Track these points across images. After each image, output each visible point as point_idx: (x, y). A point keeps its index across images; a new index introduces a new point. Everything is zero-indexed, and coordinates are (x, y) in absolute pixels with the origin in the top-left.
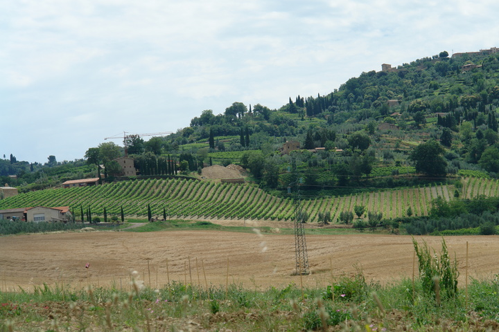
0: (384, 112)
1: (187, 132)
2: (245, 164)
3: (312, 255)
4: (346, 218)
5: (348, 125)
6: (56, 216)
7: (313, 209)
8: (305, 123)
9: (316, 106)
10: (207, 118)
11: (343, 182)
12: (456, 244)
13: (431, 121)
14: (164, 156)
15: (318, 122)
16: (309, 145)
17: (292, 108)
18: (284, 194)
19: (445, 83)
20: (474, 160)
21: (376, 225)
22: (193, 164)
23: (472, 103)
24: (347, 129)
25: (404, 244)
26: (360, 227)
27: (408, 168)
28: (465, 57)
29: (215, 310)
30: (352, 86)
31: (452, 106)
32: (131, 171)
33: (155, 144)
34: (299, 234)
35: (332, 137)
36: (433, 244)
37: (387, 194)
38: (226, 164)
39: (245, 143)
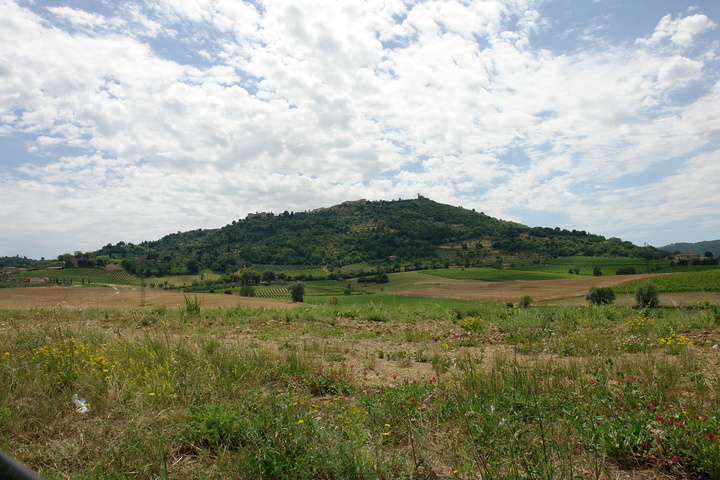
0: (178, 248)
1: (101, 251)
2: (123, 264)
3: (147, 299)
4: (161, 286)
5: (163, 252)
6: (42, 281)
7: (148, 281)
8: (148, 250)
9: (152, 245)
10: (109, 246)
11: (160, 273)
12: (200, 295)
13: (194, 253)
14: (91, 259)
15: (152, 250)
16: (148, 258)
17: (142, 244)
18: (138, 276)
19: (200, 239)
20: (208, 267)
21: (172, 288)
22: (101, 264)
23: (209, 247)
24: (163, 253)
25: (181, 296)
26: (166, 289)
27: (185, 269)
28: (208, 231)
29: (107, 317)
30: (166, 238)
31: (202, 247)
32: (76, 264)
33: (87, 255)
34: (142, 291)
35: (158, 256)
36: (192, 296)
37: (176, 277)
38: (116, 263)
39: (124, 256)
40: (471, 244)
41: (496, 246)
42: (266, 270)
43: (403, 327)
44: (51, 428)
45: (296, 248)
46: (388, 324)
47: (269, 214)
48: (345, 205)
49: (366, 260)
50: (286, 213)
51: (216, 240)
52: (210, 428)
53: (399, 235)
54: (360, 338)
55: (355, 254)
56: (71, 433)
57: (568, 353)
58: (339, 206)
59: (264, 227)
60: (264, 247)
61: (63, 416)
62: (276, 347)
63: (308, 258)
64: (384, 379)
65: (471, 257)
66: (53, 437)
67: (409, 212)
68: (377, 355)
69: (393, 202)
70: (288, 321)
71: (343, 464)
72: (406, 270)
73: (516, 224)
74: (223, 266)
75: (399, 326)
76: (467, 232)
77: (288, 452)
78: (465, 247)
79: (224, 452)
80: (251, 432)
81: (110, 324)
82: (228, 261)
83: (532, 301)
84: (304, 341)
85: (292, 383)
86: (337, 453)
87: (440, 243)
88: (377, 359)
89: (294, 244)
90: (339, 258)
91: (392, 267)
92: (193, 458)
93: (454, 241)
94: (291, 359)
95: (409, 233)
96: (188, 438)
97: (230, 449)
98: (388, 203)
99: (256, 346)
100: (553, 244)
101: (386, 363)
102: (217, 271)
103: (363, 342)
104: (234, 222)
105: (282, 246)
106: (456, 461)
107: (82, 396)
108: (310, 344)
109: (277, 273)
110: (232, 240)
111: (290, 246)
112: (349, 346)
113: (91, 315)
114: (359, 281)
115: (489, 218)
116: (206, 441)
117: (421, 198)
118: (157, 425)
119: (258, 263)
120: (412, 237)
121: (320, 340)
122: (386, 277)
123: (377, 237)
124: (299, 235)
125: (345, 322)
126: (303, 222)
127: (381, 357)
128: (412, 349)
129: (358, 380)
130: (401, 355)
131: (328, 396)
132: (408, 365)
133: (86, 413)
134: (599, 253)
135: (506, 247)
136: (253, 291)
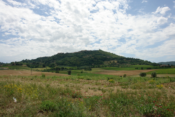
0: (40, 61)
1: (21, 61)
2: (27, 65)
3: (32, 73)
4: (36, 70)
6: (7, 68)
7: (33, 69)
8: (33, 61)
9: (34, 60)
10: (23, 60)
11: (36, 67)
13: (44, 62)
14: (19, 63)
15: (34, 61)
16: (33, 63)
17: (32, 60)
18: (30, 68)
19: (46, 59)
20: (48, 66)
21: (39, 71)
22: (21, 64)
23: (48, 61)
24: (37, 62)
26: (37, 71)
27: (42, 66)
28: (48, 57)
29: (22, 78)
30: (38, 58)
31: (46, 61)
32: (15, 65)
33: (18, 62)
34: (31, 71)
35: (35, 63)
37: (40, 68)
38: (25, 64)
39: (27, 63)
40: (112, 61)
41: (118, 62)
42: (62, 67)
43: (95, 81)
44: (7, 106)
45: (69, 62)
46: (91, 81)
47: (63, 53)
48: (81, 51)
49: (86, 65)
50: (67, 53)
51: (50, 59)
52: (47, 106)
53: (95, 59)
54: (84, 84)
55: (84, 63)
56: (12, 107)
57: (135, 88)
58: (80, 52)
59: (62, 56)
60: (62, 61)
61: (10, 102)
62: (64, 86)
63: (72, 64)
64: (90, 94)
65: (112, 64)
66: (8, 108)
67: (97, 53)
68: (88, 88)
69: (93, 51)
70: (67, 79)
71: (79, 116)
72: (96, 67)
73: (123, 57)
74: (51, 66)
75: (94, 81)
76: (111, 59)
77: (66, 112)
78: (110, 62)
79: (50, 112)
80: (57, 107)
81: (23, 80)
82: (53, 64)
83: (126, 76)
84: (71, 85)
85: (67, 95)
86: (78, 113)
87: (104, 61)
88: (88, 89)
89: (69, 61)
90: (80, 64)
91: (93, 67)
92: (42, 114)
93: (108, 61)
94: (67, 89)
95: (97, 58)
96: (41, 109)
97: (52, 111)
98: (92, 51)
99: (59, 85)
100: (132, 62)
101: (90, 90)
102: (50, 67)
103: (85, 85)
104: (54, 55)
105: (66, 61)
106: (107, 115)
107: (15, 98)
108: (72, 85)
109: (65, 67)
110: (54, 59)
111: (68, 61)
112: (82, 86)
113: (18, 77)
114: (85, 70)
115: (116, 55)
116: (46, 109)
117: (100, 50)
118: (34, 105)
119: (60, 65)
120: (98, 59)
121: (75, 84)
122: (91, 69)
123: (89, 59)
124: (70, 58)
125: (81, 80)
126: (71, 55)
127: (89, 89)
128: (97, 87)
129: (83, 95)
130: (94, 88)
131: (76, 98)
132: (96, 91)
133: (16, 102)
134: (143, 64)
135: (120, 62)
136: (59, 72)
